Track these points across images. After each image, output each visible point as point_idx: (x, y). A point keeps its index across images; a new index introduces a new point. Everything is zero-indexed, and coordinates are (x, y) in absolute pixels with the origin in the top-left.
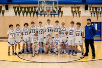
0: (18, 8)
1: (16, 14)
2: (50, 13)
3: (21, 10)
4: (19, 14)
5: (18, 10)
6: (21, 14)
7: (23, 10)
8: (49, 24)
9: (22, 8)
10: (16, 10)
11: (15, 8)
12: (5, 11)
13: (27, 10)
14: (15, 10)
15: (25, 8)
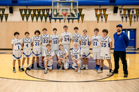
0: (26, 10)
1: (23, 19)
2: (67, 17)
3: (30, 13)
4: (27, 19)
5: (26, 13)
6: (30, 18)
7: (32, 13)
8: (66, 32)
9: (30, 10)
10: (23, 13)
11: (21, 10)
12: (9, 14)
13: (37, 13)
14: (21, 13)
15: (34, 10)
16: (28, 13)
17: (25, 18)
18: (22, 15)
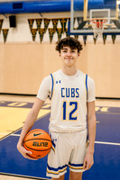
0: (39, 21)
1: (34, 38)
3: (46, 26)
4: (41, 37)
5: (39, 26)
6: (47, 36)
7: (51, 26)
9: (47, 21)
10: (35, 26)
11: (31, 22)
12: (11, 29)
13: (59, 26)
14: (31, 26)
15: (55, 21)
16: (42, 26)
17: (38, 35)
18: (31, 30)
